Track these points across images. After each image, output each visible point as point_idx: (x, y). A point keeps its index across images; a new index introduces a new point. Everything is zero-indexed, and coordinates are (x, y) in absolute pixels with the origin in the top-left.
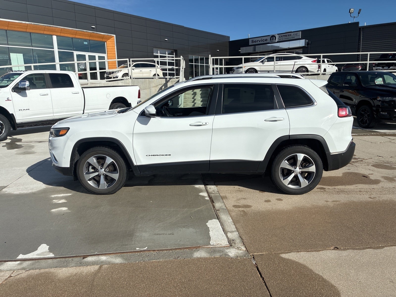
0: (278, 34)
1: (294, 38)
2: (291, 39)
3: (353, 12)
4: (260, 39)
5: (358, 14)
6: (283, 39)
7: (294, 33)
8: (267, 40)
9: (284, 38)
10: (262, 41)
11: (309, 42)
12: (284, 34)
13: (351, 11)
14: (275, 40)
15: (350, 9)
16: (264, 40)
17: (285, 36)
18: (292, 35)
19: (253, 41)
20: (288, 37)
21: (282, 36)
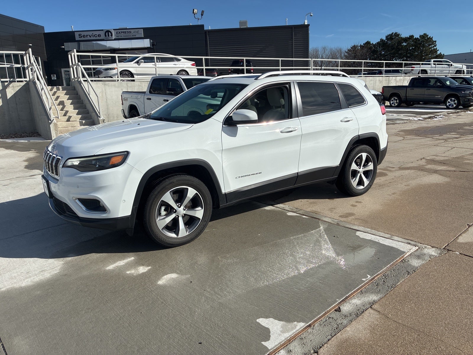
0: (114, 30)
1: (135, 36)
2: (132, 37)
3: (196, 13)
4: (90, 33)
5: (202, 16)
6: (121, 36)
7: (135, 30)
8: (100, 35)
9: (123, 35)
10: (93, 37)
11: (154, 42)
12: (123, 31)
13: (194, 12)
14: (111, 37)
15: (194, 10)
16: (97, 35)
17: (123, 32)
18: (133, 32)
19: (80, 35)
20: (127, 34)
21: (120, 33)
